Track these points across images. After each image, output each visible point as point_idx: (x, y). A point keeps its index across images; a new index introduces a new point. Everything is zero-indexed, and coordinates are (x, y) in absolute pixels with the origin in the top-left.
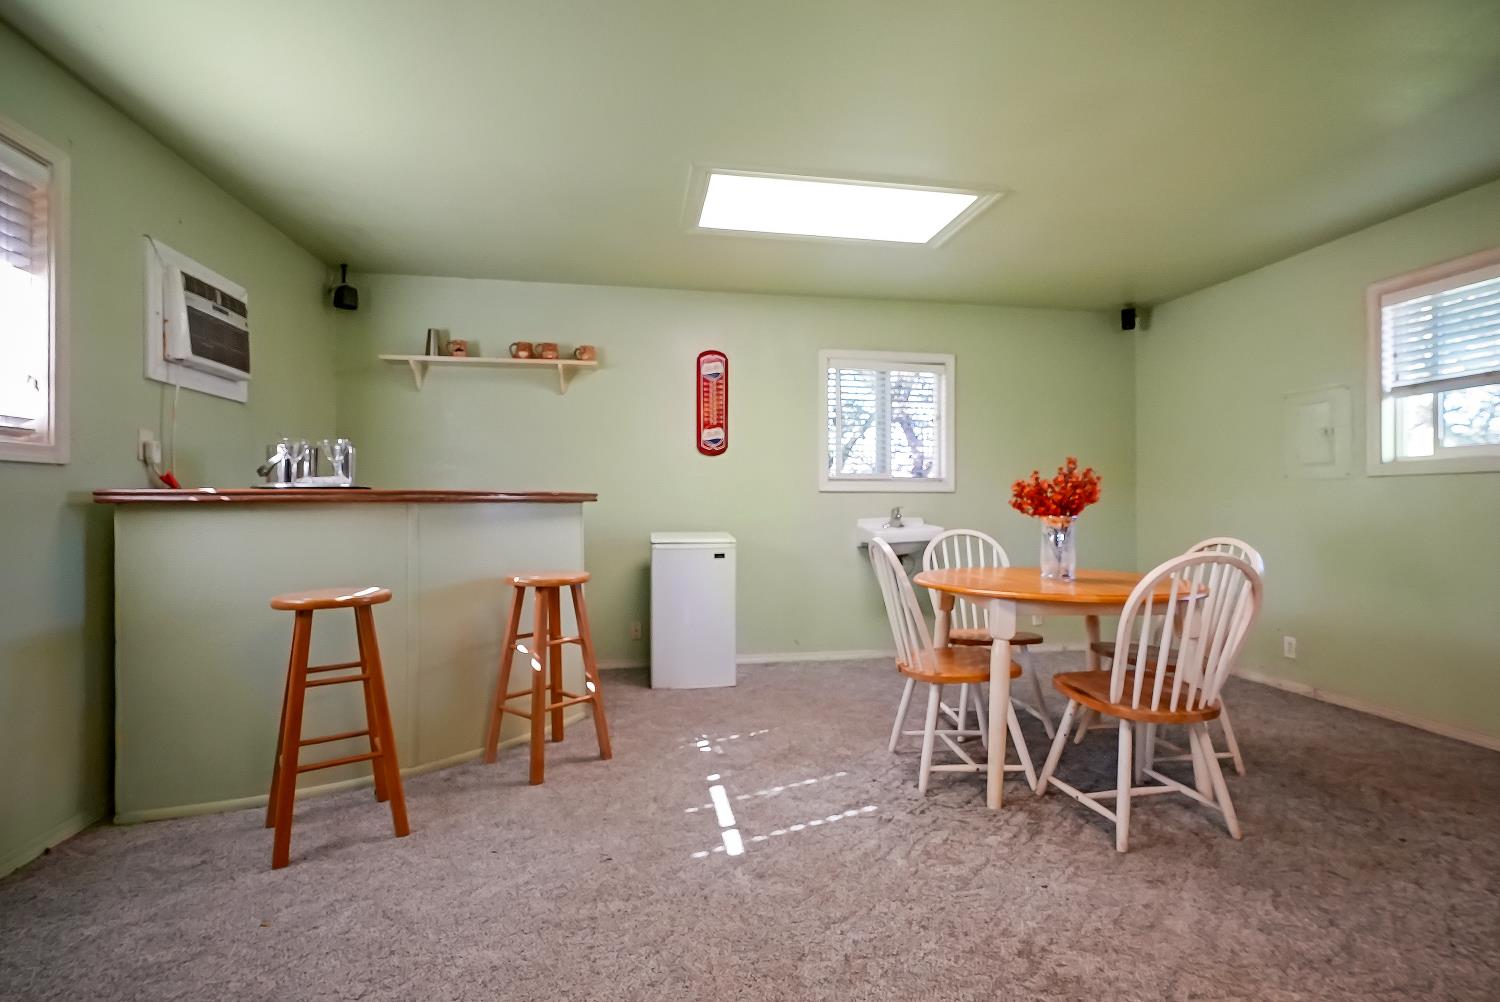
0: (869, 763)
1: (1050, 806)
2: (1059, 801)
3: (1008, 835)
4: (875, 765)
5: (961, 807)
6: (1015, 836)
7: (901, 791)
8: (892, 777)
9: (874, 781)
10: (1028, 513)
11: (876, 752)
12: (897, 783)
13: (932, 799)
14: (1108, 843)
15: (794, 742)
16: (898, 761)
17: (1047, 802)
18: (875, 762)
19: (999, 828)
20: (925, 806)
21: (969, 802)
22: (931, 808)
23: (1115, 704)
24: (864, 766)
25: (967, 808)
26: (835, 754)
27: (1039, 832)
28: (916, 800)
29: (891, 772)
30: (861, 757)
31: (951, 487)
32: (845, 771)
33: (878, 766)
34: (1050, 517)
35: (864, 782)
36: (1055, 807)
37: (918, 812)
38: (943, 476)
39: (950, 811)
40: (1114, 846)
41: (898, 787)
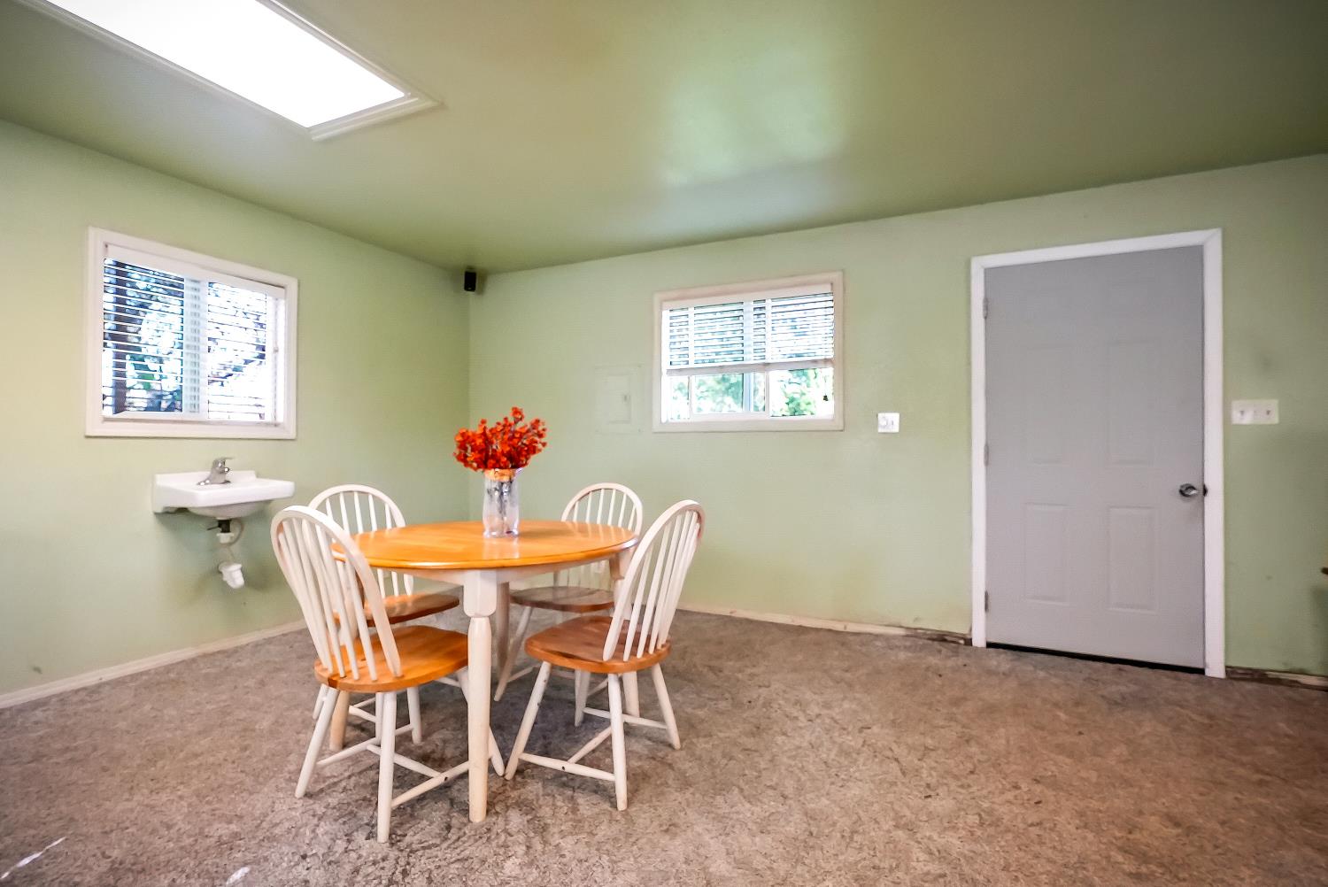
0: (277, 831)
1: (529, 788)
2: (533, 777)
3: (521, 850)
4: (289, 831)
5: (446, 839)
6: (528, 847)
7: (353, 855)
8: (326, 839)
9: (304, 857)
10: (471, 466)
11: (277, 806)
12: (341, 845)
13: (402, 845)
14: (607, 806)
15: (116, 853)
16: (319, 808)
17: (524, 785)
18: (287, 825)
19: (505, 846)
20: (402, 862)
21: (449, 828)
22: (412, 860)
23: (608, 661)
24: (272, 839)
25: (453, 836)
26: (212, 841)
27: (545, 828)
28: (384, 859)
29: (320, 831)
30: (258, 827)
31: (292, 435)
32: (245, 864)
33: (295, 832)
34: (497, 470)
35: (290, 868)
36: (533, 789)
37: (398, 877)
38: (280, 419)
39: (434, 851)
40: (615, 806)
41: (346, 851)
